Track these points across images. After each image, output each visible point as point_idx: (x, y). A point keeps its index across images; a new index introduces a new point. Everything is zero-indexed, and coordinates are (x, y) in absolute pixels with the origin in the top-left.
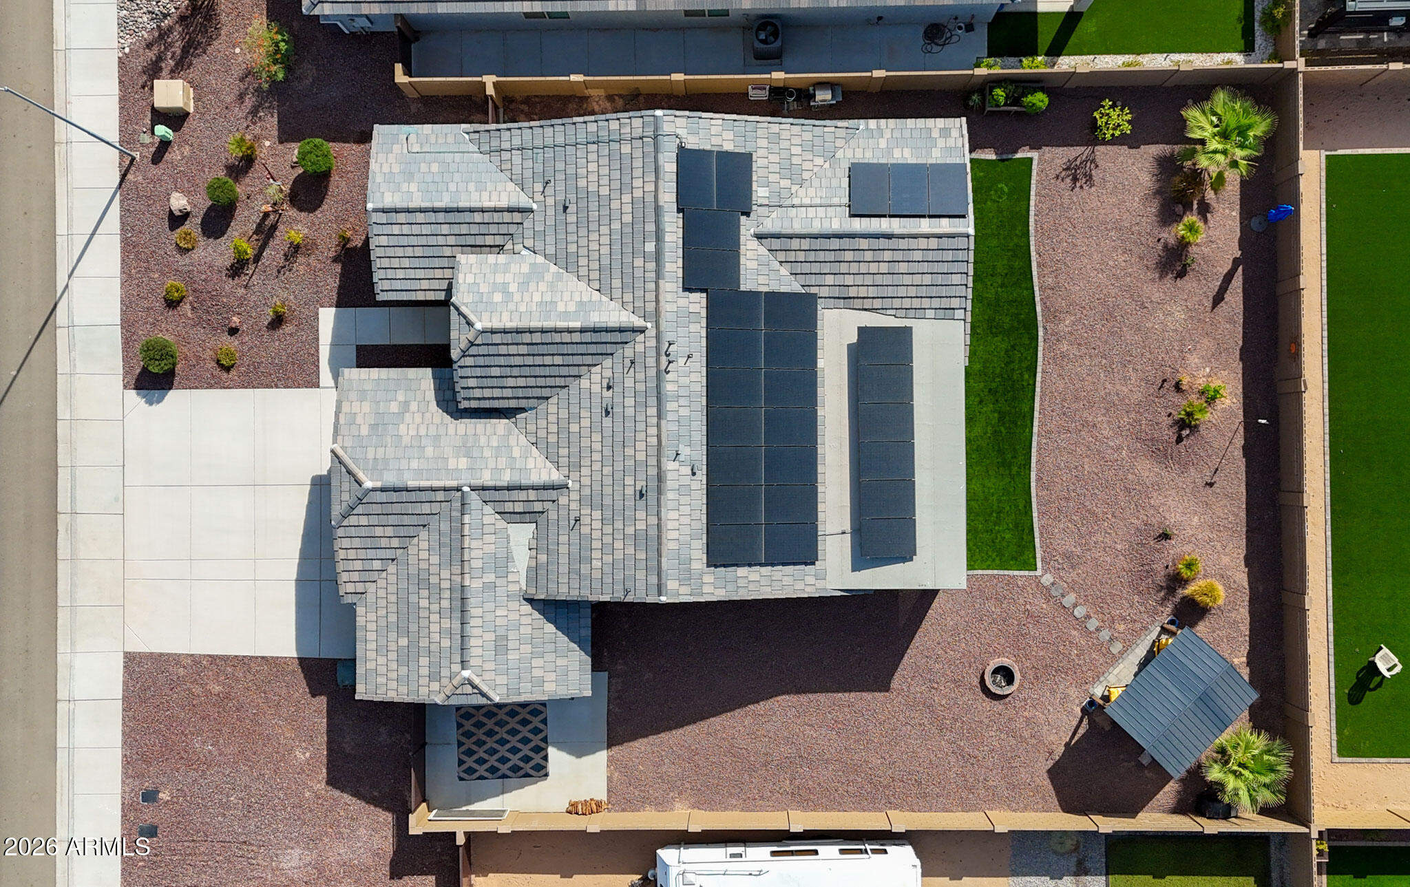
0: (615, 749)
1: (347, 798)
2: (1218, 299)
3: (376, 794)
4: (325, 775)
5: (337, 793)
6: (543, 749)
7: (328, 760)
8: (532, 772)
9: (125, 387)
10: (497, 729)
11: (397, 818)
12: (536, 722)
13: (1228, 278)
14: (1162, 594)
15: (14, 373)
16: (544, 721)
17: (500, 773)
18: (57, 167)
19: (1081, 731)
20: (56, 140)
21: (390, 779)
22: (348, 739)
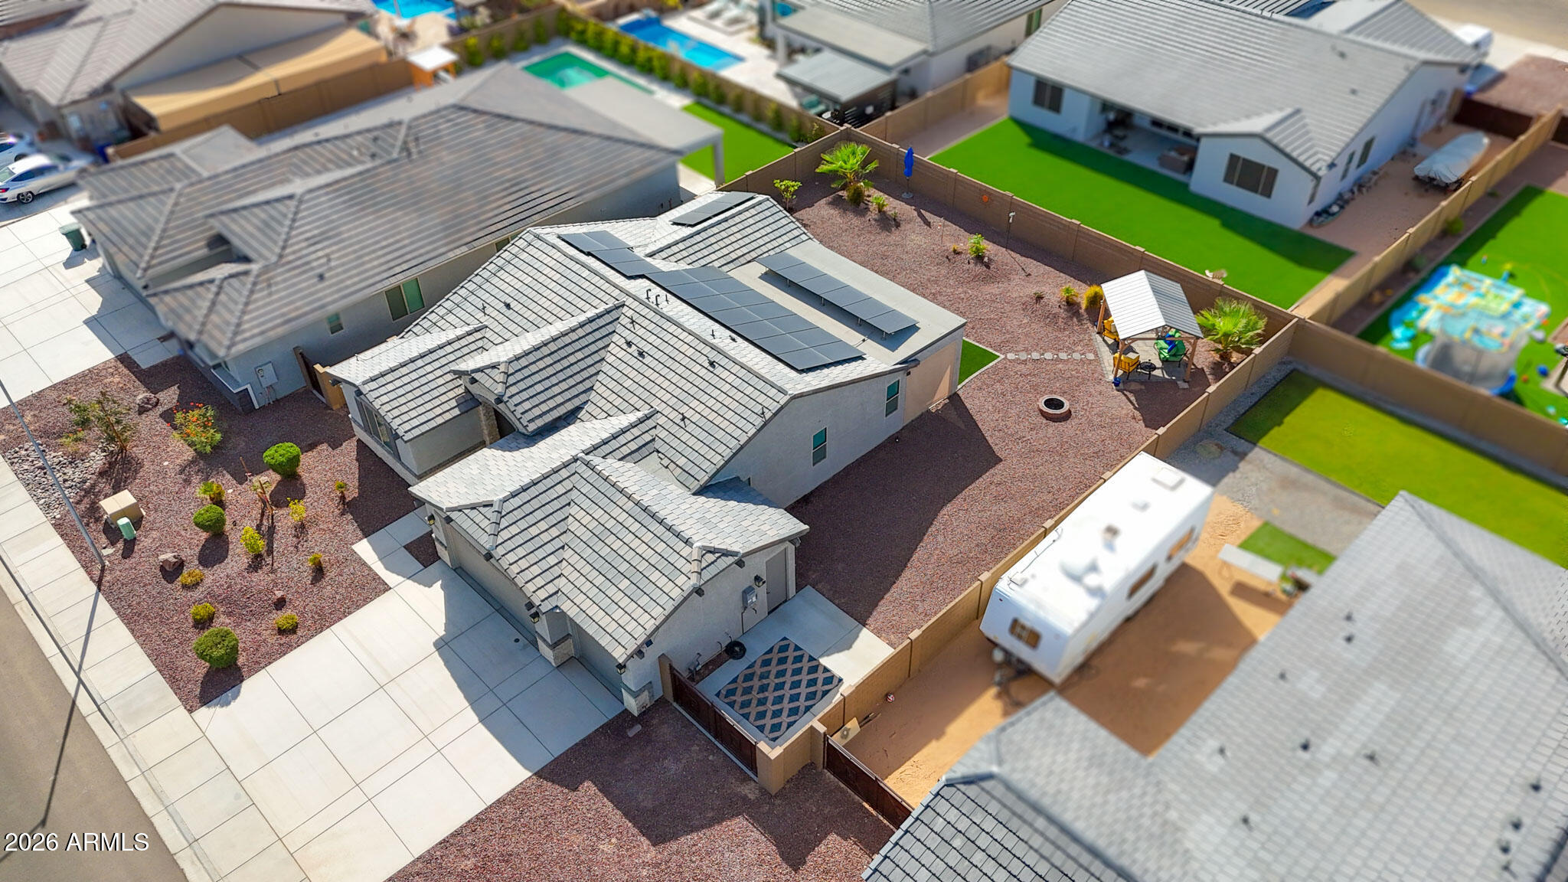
0: (870, 621)
1: (687, 840)
2: (928, 224)
3: (710, 815)
4: (648, 842)
5: (674, 846)
6: (818, 666)
7: (639, 828)
8: (827, 687)
9: (190, 711)
10: (765, 681)
11: (751, 816)
12: (791, 654)
13: (921, 215)
14: (1075, 320)
15: (52, 778)
16: (797, 648)
17: (802, 709)
18: (22, 616)
19: (1133, 398)
20: (13, 602)
21: (713, 793)
22: (641, 797)
